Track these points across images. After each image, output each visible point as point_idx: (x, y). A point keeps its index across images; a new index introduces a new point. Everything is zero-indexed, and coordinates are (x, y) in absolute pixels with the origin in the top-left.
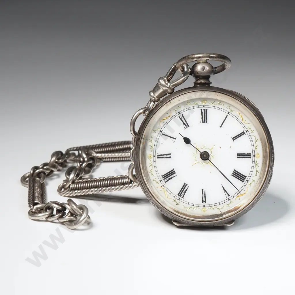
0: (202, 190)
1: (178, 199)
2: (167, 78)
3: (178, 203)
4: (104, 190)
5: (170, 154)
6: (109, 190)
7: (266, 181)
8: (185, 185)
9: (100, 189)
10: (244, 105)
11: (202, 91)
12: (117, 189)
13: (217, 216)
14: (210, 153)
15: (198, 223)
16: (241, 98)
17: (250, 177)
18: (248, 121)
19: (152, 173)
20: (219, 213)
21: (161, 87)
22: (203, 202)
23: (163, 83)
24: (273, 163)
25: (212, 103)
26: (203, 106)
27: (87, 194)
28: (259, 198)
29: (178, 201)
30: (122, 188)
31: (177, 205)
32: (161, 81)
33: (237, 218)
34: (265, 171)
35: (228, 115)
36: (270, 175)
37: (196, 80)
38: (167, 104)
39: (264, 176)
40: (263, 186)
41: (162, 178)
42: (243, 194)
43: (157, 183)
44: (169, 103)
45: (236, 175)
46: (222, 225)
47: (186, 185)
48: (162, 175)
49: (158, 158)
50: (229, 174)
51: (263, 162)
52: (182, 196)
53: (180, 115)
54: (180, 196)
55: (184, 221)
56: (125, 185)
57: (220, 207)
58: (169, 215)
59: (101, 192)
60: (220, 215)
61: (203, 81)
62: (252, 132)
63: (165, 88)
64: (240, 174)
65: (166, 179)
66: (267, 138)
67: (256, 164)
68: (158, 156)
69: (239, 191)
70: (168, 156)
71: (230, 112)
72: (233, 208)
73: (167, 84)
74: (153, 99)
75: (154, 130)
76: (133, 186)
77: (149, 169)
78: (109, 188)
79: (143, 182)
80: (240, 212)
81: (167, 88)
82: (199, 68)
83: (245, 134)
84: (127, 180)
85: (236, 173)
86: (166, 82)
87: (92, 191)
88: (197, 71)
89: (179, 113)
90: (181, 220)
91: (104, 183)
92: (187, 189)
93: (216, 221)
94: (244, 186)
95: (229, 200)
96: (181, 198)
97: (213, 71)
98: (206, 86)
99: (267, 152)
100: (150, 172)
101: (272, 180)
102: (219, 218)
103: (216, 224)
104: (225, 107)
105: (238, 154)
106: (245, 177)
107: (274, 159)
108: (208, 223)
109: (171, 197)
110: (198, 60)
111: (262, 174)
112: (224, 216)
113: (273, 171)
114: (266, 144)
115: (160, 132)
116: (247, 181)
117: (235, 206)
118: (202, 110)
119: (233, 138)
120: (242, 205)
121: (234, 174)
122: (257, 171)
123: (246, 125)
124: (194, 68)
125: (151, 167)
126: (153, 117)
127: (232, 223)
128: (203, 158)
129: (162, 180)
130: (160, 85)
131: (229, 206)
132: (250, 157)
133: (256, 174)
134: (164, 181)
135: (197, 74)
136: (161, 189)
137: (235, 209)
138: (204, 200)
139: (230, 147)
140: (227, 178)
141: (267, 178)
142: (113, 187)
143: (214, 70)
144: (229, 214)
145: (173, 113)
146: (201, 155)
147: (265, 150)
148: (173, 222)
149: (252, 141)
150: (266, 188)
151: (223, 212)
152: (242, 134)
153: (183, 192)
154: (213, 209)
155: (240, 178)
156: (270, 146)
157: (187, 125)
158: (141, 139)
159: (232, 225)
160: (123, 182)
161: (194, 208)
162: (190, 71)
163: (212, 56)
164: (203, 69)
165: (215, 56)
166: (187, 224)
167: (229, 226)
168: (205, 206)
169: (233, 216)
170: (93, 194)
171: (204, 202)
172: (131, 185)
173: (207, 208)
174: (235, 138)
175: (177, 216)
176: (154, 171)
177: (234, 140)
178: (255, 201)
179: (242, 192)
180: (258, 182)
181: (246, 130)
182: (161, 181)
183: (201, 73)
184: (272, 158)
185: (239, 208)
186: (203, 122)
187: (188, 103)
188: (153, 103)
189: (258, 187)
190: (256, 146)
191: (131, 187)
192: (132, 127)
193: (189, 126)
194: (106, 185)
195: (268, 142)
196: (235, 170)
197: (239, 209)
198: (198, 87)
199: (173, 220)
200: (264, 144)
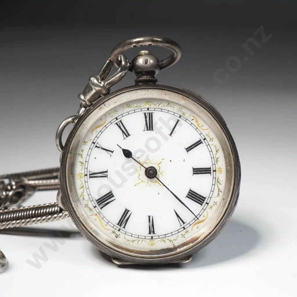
0: (149, 217)
1: (118, 229)
2: (101, 76)
3: (117, 235)
4: (28, 222)
5: (107, 172)
6: (34, 221)
7: (231, 203)
8: (126, 211)
9: (24, 220)
10: (200, 105)
11: (145, 89)
12: (44, 220)
13: (169, 250)
14: (157, 169)
15: (145, 260)
16: (196, 98)
17: (210, 198)
18: (205, 127)
19: (83, 197)
20: (172, 247)
21: (93, 87)
22: (150, 233)
23: (95, 81)
24: (240, 179)
25: (158, 105)
26: (147, 109)
27: (8, 227)
28: (222, 226)
29: (118, 233)
30: (49, 219)
31: (117, 237)
32: (92, 79)
33: (196, 252)
34: (229, 190)
35: (179, 119)
36: (236, 194)
37: (137, 76)
38: (101, 106)
39: (228, 197)
40: (228, 210)
41: (96, 202)
42: (202, 221)
43: (91, 210)
44: (103, 105)
45: (192, 197)
46: (175, 262)
47: (128, 211)
48: (96, 199)
49: (90, 177)
50: (183, 196)
51: (227, 177)
52: (123, 226)
53: (117, 121)
54: (120, 226)
55: (127, 258)
56: (54, 215)
57: (172, 238)
58: (107, 250)
59: (24, 225)
60: (173, 248)
61: (146, 78)
62: (211, 140)
63: (98, 89)
64: (197, 194)
65: (102, 204)
66: (231, 147)
67: (218, 181)
68: (90, 175)
69: (196, 217)
70: (103, 174)
71: (182, 115)
72: (190, 238)
73: (100, 83)
74: (84, 103)
75: (85, 142)
76: (64, 215)
77: (79, 191)
78: (34, 219)
79: (72, 210)
80: (199, 244)
81: (100, 88)
82: (141, 61)
83: (202, 142)
84: (56, 209)
85: (192, 194)
86: (99, 81)
87: (13, 224)
88: (138, 66)
89: (117, 119)
90: (123, 257)
91: (28, 213)
92: (129, 216)
93: (168, 257)
94: (203, 210)
95: (184, 228)
96: (122, 228)
97: (158, 65)
98: (151, 83)
99: (232, 165)
100: (81, 196)
101: (239, 201)
102: (171, 253)
103: (168, 261)
104: (175, 109)
105: (194, 169)
106: (204, 199)
107: (240, 175)
108: (158, 260)
109: (108, 227)
110: (137, 46)
111: (226, 194)
112: (179, 250)
113: (239, 190)
114: (230, 155)
115: (93, 144)
116: (207, 203)
117: (192, 237)
118: (146, 114)
119: (186, 149)
120: (202, 235)
121: (189, 195)
122: (219, 190)
123: (202, 131)
124: (135, 62)
125: (82, 189)
126: (83, 124)
127: (189, 259)
128: (149, 176)
129: (97, 206)
130: (91, 85)
131: (184, 237)
132: (210, 173)
133: (219, 194)
134: (98, 207)
135: (139, 70)
136: (95, 217)
137: (193, 241)
138: (152, 230)
139: (184, 160)
140: (180, 201)
141: (232, 199)
142: (39, 218)
143: (160, 63)
144: (185, 247)
145: (109, 119)
146: (146, 171)
147: (229, 163)
148: (113, 260)
149: (211, 152)
150: (231, 212)
151: (176, 245)
152: (199, 143)
153: (124, 221)
154: (164, 241)
155: (197, 200)
156: (236, 158)
157: (127, 134)
158: (68, 154)
159: (189, 262)
160: (52, 211)
161: (139, 241)
162: (129, 66)
163: (155, 40)
164: (146, 62)
165: (160, 40)
166: (130, 262)
167: (186, 263)
168: (153, 238)
169: (190, 249)
170: (14, 227)
171: (152, 233)
172: (61, 214)
173: (156, 241)
174: (189, 149)
175: (116, 252)
176: (85, 194)
177: (188, 151)
178: (218, 230)
179: (201, 218)
180: (222, 204)
181: (204, 138)
182: (95, 207)
183: (144, 67)
184: (239, 173)
185: (197, 239)
186: (147, 130)
187: (127, 105)
188: (84, 109)
189: (221, 210)
190: (217, 158)
191: (61, 217)
192: (58, 141)
193: (129, 135)
194: (31, 216)
195: (232, 152)
196: (190, 190)
197: (197, 241)
198: (140, 85)
199: (112, 257)
200: (227, 154)
